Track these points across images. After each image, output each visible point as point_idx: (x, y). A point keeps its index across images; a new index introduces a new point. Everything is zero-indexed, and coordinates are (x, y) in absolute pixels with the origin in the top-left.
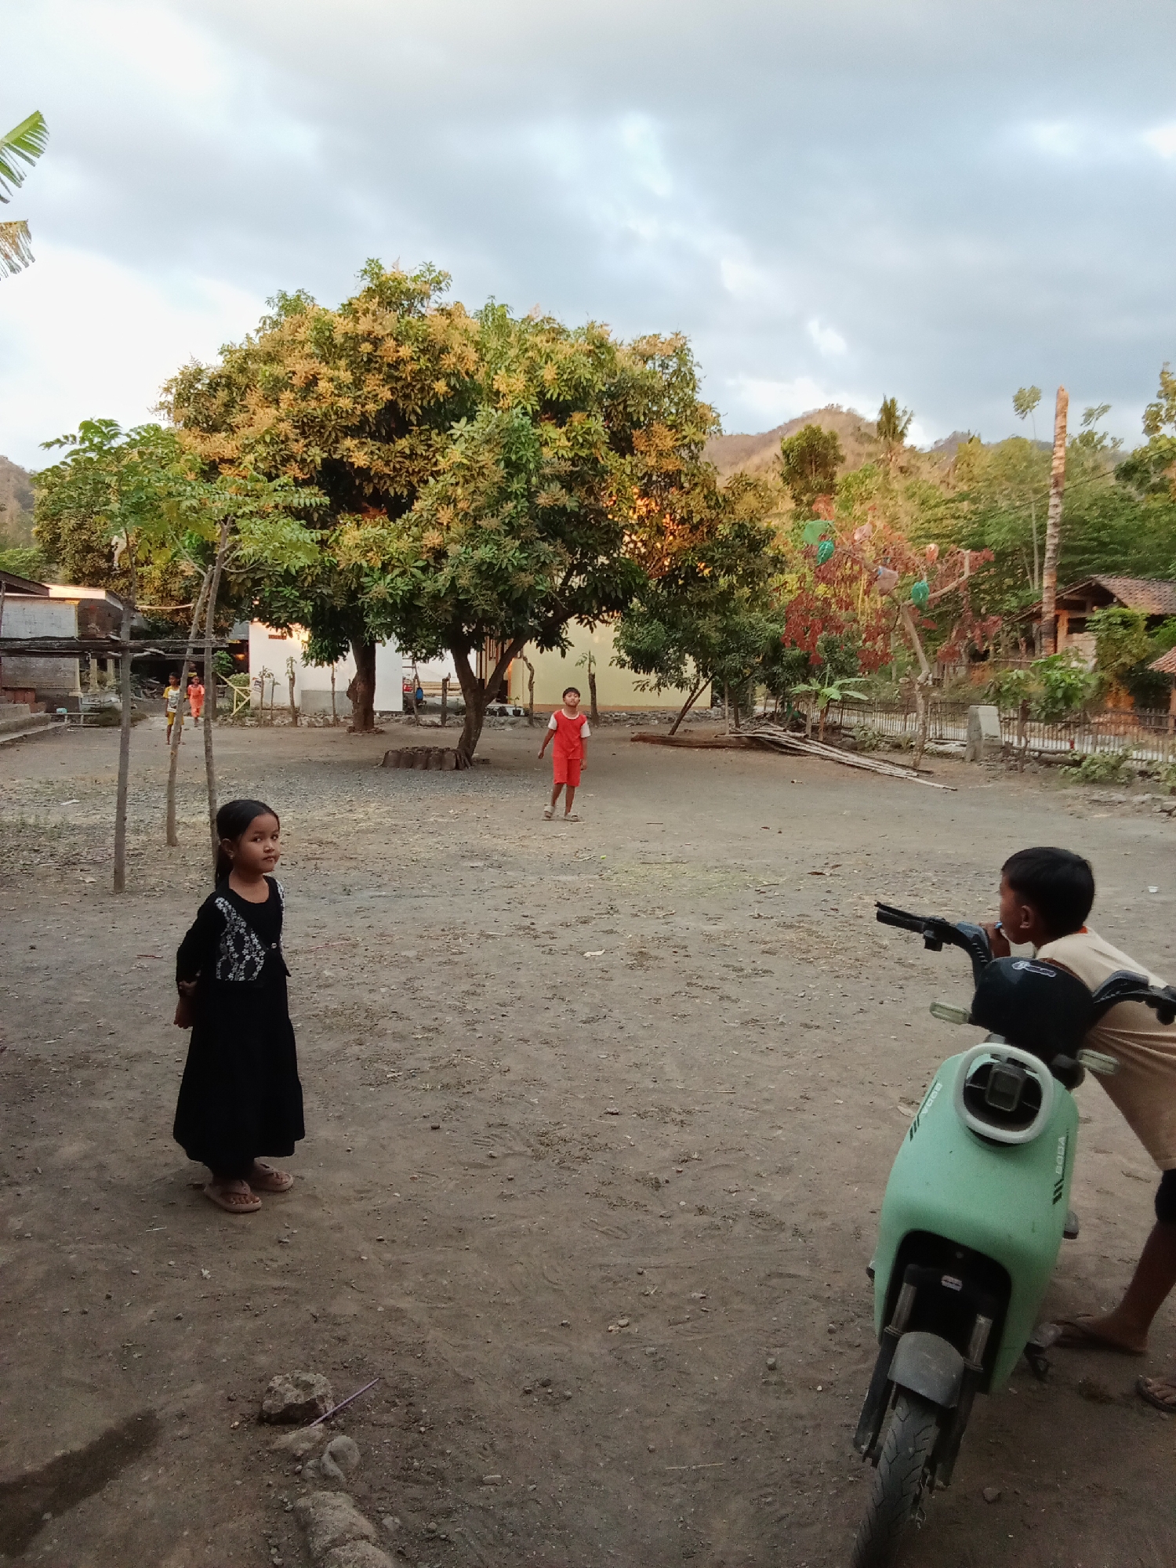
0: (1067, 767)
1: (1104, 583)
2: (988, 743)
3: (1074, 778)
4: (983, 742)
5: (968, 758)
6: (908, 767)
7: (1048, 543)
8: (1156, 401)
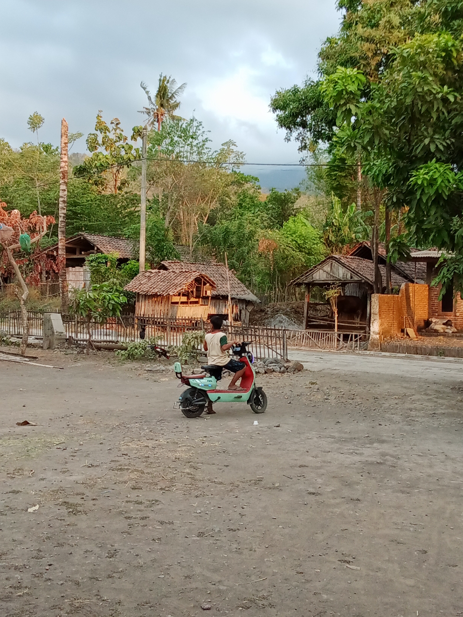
0: (119, 351)
1: (89, 238)
2: (58, 337)
3: (123, 357)
4: (55, 336)
5: (45, 346)
6: (18, 355)
7: (60, 212)
8: (94, 132)
